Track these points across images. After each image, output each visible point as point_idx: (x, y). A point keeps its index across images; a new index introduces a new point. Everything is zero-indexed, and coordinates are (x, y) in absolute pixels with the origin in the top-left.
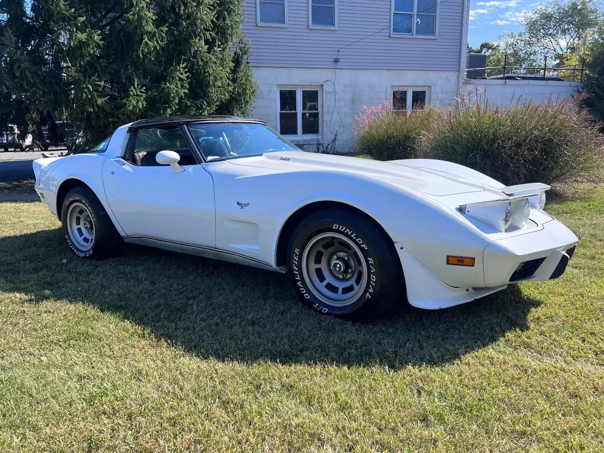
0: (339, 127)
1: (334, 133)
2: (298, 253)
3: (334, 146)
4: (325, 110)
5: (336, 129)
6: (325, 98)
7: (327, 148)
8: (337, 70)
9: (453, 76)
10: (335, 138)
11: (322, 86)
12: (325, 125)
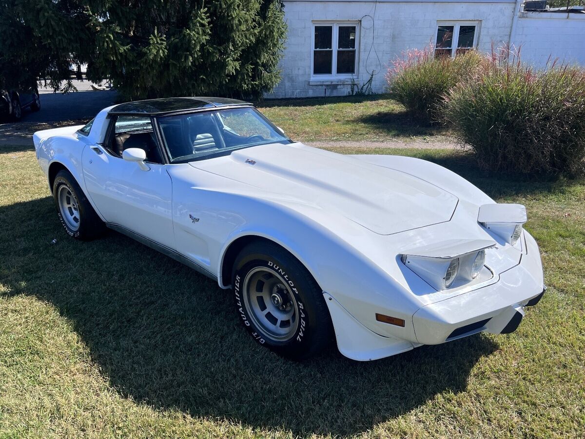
0: (377, 66)
1: (371, 73)
2: (239, 281)
3: (369, 87)
4: (362, 47)
5: (373, 68)
6: (362, 35)
7: (362, 89)
8: (378, 3)
9: (508, 8)
10: (371, 78)
11: (361, 21)
12: (361, 64)
